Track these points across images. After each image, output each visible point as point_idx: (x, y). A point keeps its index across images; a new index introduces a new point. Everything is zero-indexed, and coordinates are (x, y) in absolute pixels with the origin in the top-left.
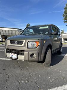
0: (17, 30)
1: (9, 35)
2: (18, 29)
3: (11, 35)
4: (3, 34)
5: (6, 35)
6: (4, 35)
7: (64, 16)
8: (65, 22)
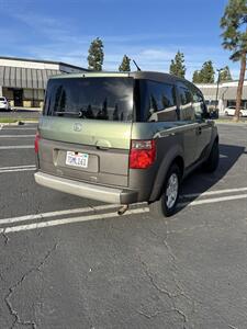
0: (57, 67)
1: (30, 86)
2: (61, 64)
3: (35, 87)
4: (7, 85)
5: (18, 86)
6: (13, 85)
7: (223, 25)
8: (226, 45)
